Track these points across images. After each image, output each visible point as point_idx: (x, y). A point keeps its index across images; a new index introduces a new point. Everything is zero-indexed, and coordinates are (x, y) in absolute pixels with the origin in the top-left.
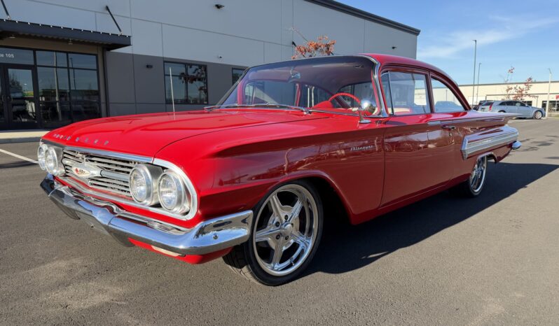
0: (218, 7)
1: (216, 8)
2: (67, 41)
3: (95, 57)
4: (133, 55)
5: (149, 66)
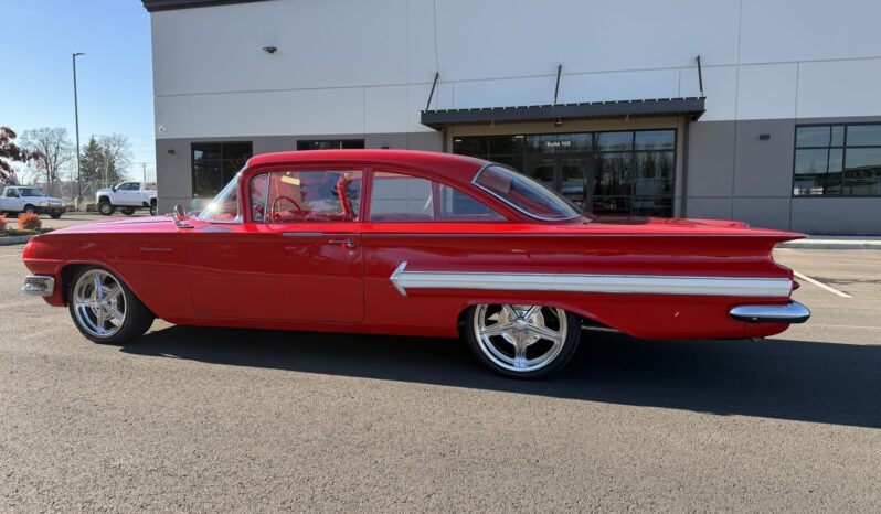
3: (673, 132)
4: (735, 123)
5: (764, 137)
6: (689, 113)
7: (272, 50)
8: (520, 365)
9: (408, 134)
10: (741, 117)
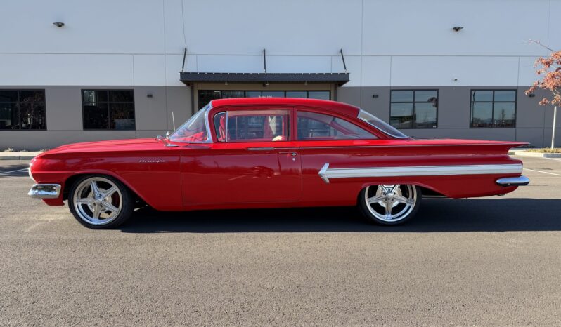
0: (457, 29)
1: (455, 32)
2: (304, 82)
3: (328, 93)
4: (361, 88)
5: (375, 96)
6: (338, 82)
7: (60, 25)
8: (387, 218)
9: (166, 87)
10: (363, 85)
